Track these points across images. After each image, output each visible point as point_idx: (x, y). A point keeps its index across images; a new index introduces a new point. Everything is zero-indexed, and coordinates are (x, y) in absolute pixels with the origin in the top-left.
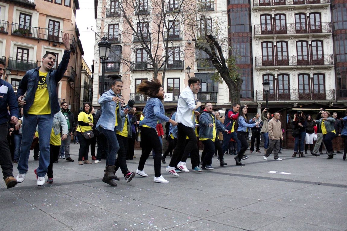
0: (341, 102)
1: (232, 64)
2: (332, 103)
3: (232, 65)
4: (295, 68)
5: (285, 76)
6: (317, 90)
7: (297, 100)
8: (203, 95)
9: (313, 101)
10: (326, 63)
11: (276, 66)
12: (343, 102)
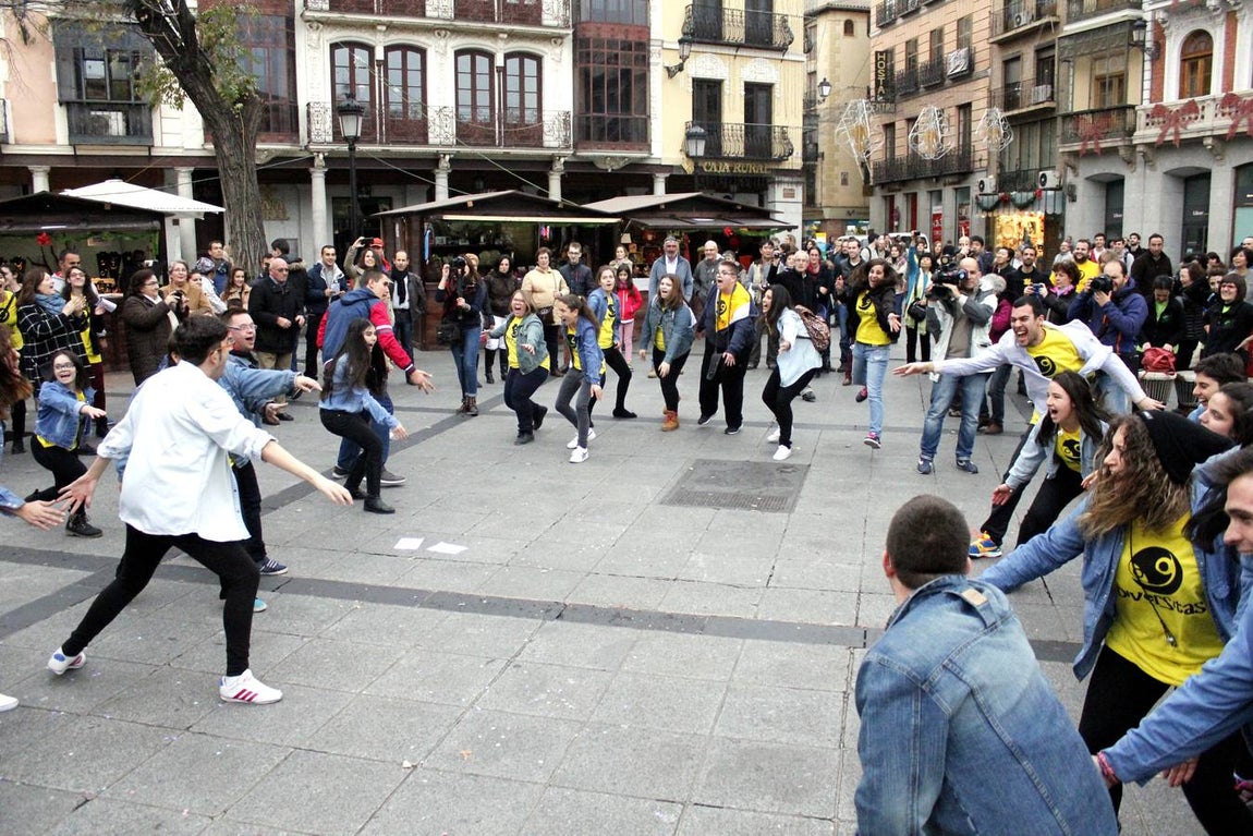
0: (587, 157)
1: (222, 36)
2: (560, 157)
3: (223, 40)
4: (446, 29)
5: (409, 54)
6: (517, 113)
7: (451, 146)
8: (93, 113)
9: (501, 150)
10: (547, 19)
11: (378, 14)
12: (595, 156)
